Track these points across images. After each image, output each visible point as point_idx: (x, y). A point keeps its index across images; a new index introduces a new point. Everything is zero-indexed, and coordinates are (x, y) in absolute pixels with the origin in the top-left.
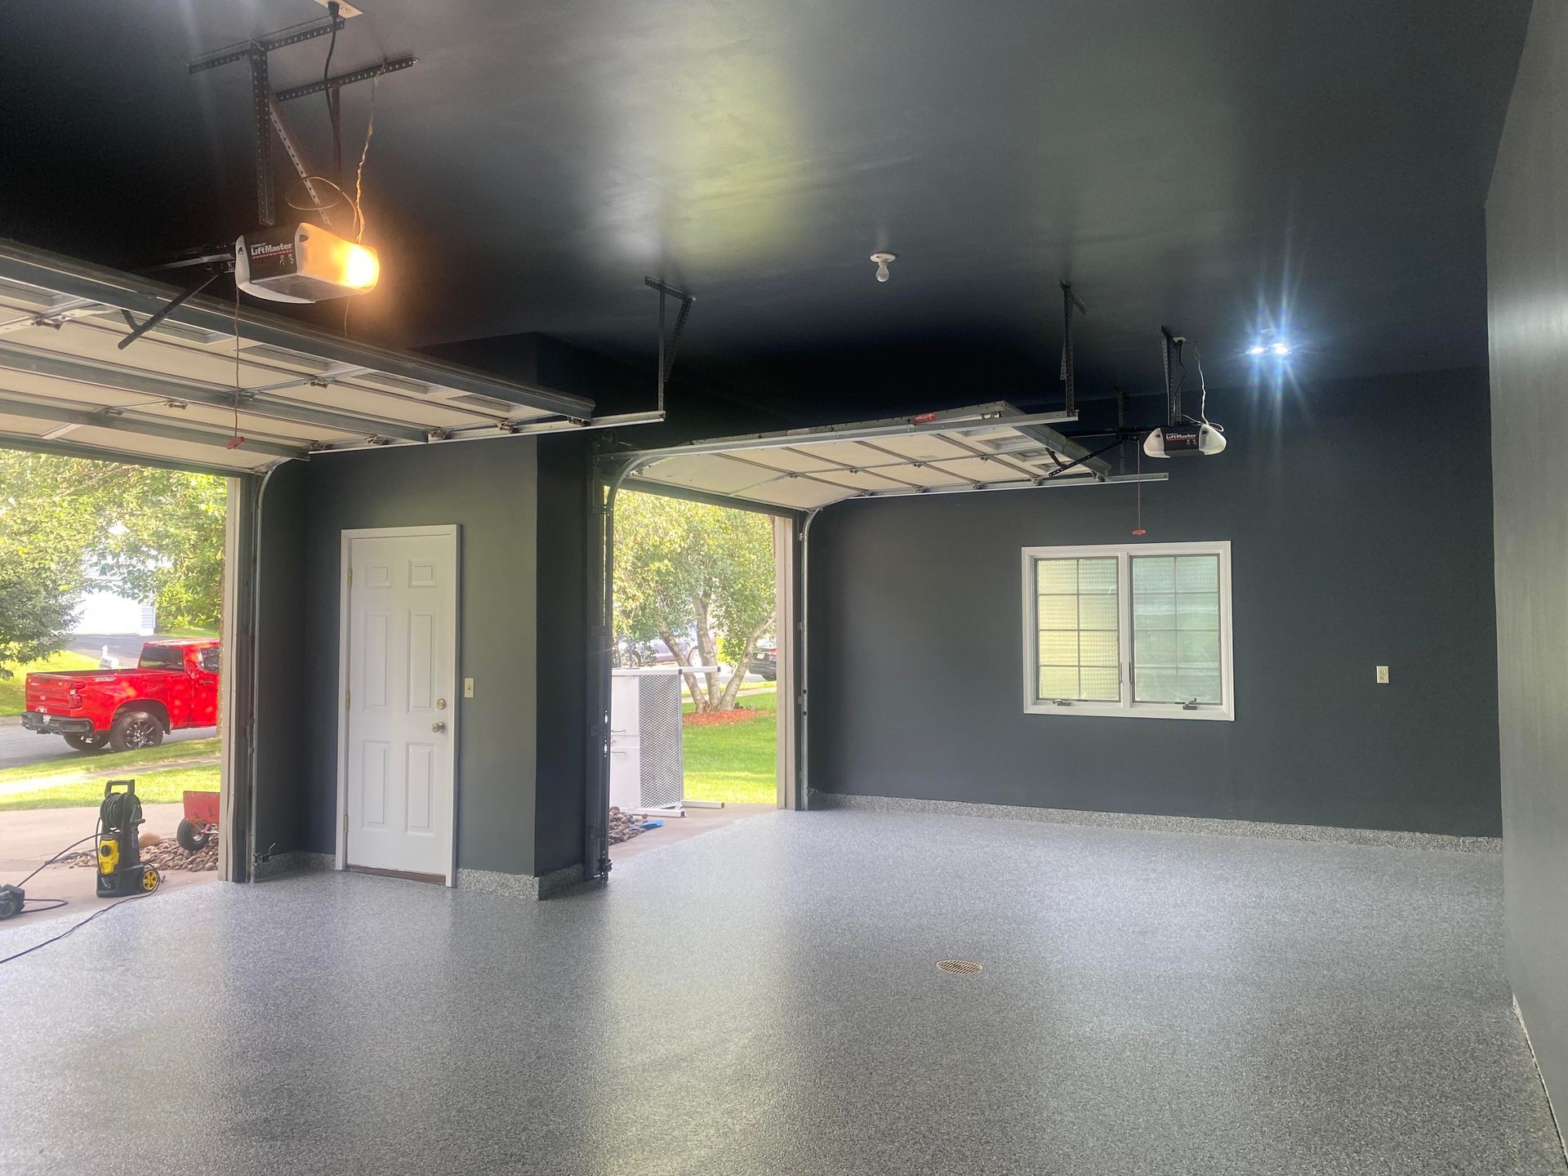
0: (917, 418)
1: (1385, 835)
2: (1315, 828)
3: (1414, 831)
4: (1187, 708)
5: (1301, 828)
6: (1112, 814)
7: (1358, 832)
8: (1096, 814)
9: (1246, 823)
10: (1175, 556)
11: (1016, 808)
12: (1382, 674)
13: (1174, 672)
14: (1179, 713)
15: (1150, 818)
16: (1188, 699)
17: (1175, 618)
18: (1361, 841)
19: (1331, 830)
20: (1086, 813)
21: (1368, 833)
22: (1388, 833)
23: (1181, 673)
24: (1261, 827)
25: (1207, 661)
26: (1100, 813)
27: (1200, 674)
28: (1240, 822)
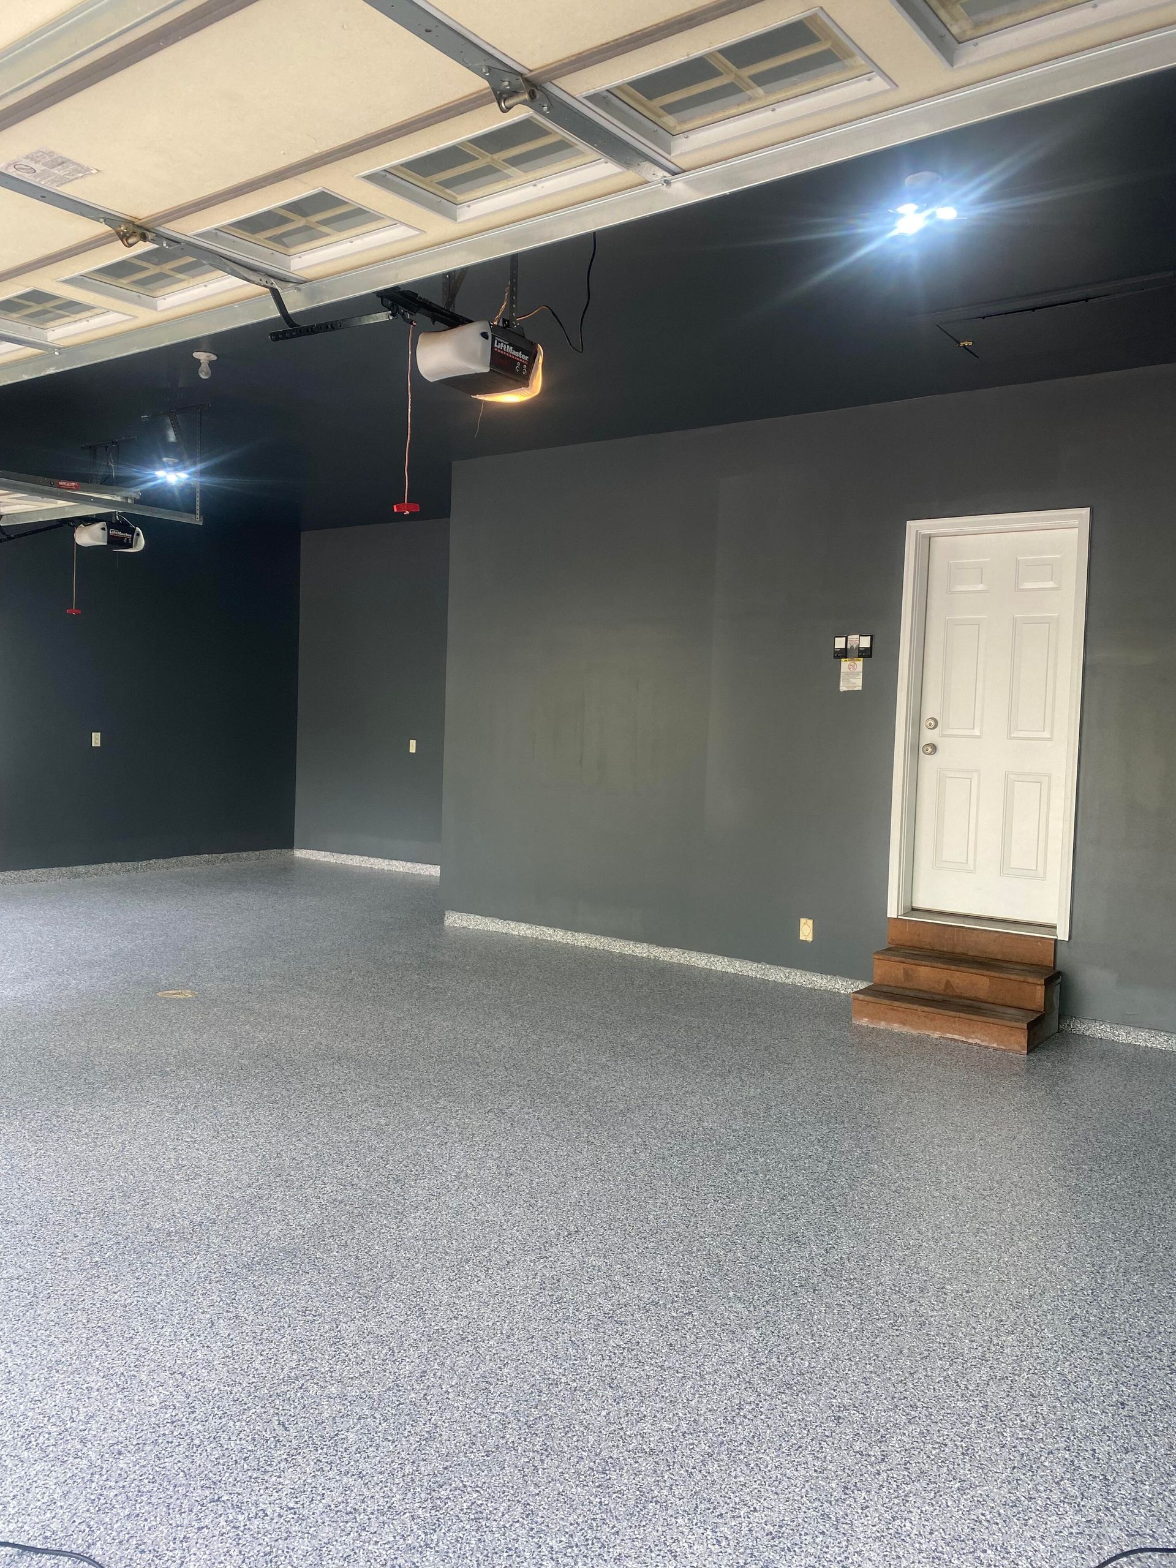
0: (61, 483)
1: (93, 868)
3: (111, 862)
5: (33, 872)
12: (96, 739)
18: (78, 875)
21: (81, 869)
22: (94, 866)
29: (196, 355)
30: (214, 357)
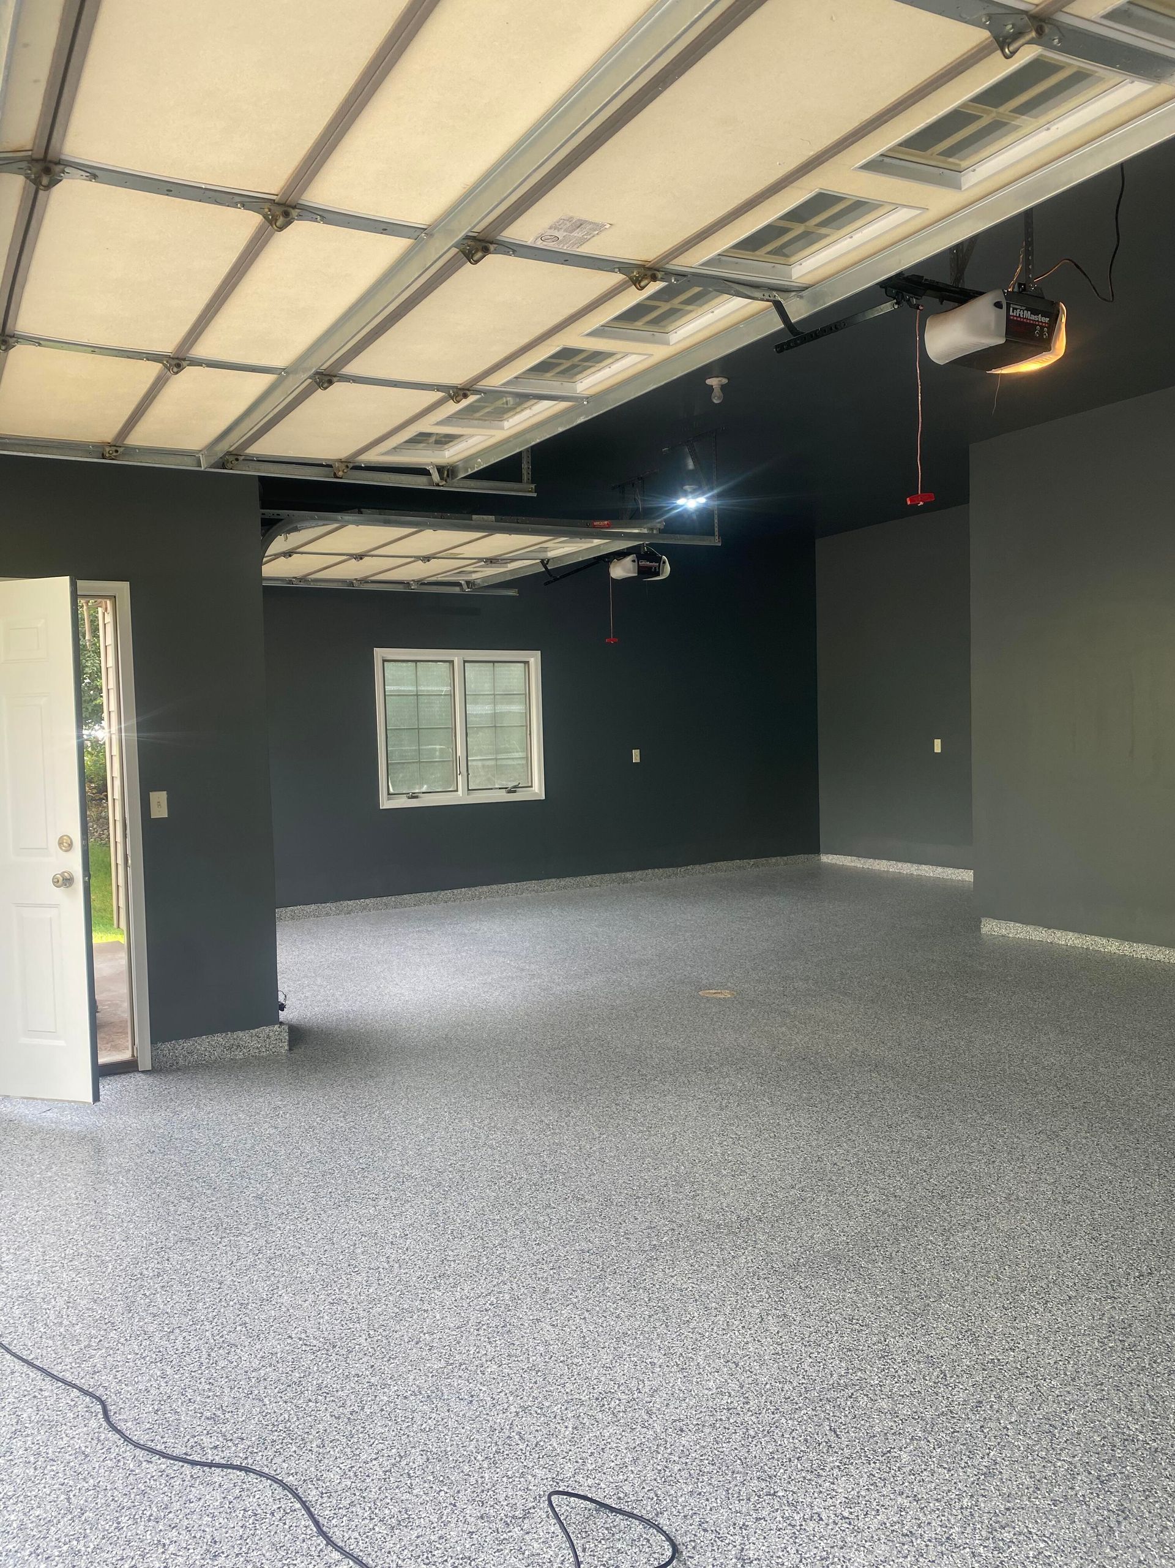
0: (595, 523)
2: (597, 876)
4: (510, 792)
6: (455, 891)
7: (622, 875)
8: (443, 893)
9: (554, 880)
10: (494, 662)
11: (373, 900)
12: (636, 756)
13: (492, 763)
14: (502, 797)
15: (485, 888)
16: (510, 785)
17: (495, 716)
18: (625, 881)
19: (607, 876)
20: (435, 894)
21: (629, 875)
22: (639, 872)
23: (499, 763)
24: (563, 882)
25: (517, 752)
26: (446, 892)
27: (513, 763)
28: (550, 880)
29: (709, 382)
30: (725, 381)
